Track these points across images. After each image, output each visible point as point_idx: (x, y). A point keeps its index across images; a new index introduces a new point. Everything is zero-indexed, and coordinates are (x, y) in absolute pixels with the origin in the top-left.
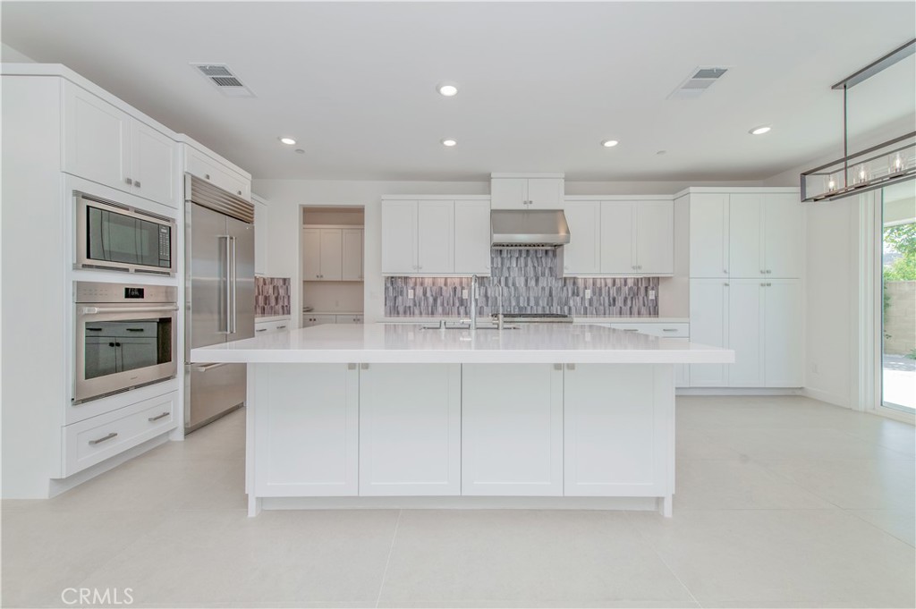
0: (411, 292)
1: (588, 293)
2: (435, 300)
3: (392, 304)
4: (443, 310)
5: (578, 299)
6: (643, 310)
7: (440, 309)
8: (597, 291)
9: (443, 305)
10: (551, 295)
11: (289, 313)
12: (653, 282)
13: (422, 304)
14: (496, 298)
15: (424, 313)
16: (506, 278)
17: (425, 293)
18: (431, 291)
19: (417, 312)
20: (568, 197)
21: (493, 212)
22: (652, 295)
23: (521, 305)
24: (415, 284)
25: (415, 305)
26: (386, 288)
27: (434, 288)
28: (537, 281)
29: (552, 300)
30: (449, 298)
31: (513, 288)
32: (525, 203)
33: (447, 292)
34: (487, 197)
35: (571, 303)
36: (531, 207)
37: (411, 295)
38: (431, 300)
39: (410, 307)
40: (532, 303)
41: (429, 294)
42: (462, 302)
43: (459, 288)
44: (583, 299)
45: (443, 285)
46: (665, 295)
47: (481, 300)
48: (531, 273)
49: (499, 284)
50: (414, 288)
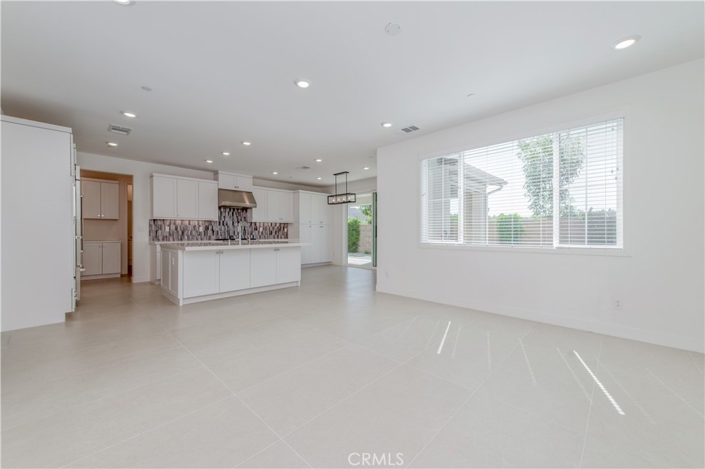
1: (261, 229)
2: (183, 233)
3: (154, 234)
4: (188, 237)
5: (257, 232)
6: (283, 236)
7: (186, 237)
8: (265, 229)
9: (187, 235)
10: (245, 230)
12: (286, 225)
13: (175, 234)
14: (218, 231)
15: (176, 239)
17: (176, 229)
19: (171, 239)
20: (254, 187)
21: (219, 189)
22: (286, 229)
24: (170, 223)
25: (170, 235)
26: (150, 225)
27: (182, 226)
28: (238, 223)
30: (191, 231)
31: (226, 226)
32: (235, 187)
33: (190, 228)
34: (216, 182)
35: (254, 234)
36: (237, 189)
37: (167, 229)
38: (180, 232)
39: (166, 236)
41: (179, 229)
42: (199, 233)
43: (197, 227)
44: (259, 232)
45: (187, 224)
46: (290, 230)
47: (210, 232)
48: (236, 220)
49: (220, 225)
50: (169, 226)
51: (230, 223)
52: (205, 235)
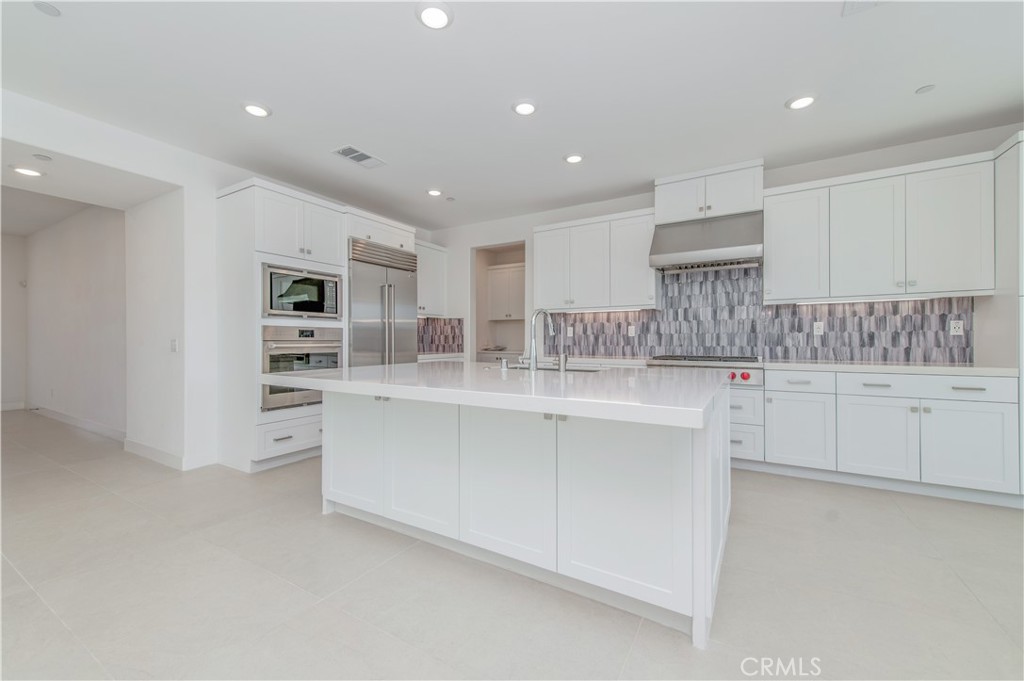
0: (570, 330)
1: (819, 328)
2: (596, 339)
3: (551, 344)
4: (606, 350)
5: (801, 336)
7: (602, 349)
8: (837, 324)
9: (605, 343)
10: (753, 329)
11: (462, 351)
12: (959, 307)
13: (582, 344)
14: (672, 336)
15: (584, 353)
16: (686, 310)
17: (585, 331)
18: (592, 328)
19: (576, 351)
20: (769, 191)
21: (655, 228)
22: (956, 328)
23: (708, 344)
24: (575, 321)
25: (575, 344)
26: (546, 325)
27: (595, 325)
28: (731, 312)
29: (756, 338)
30: (612, 336)
31: (694, 323)
32: (701, 209)
33: (610, 329)
34: (649, 210)
35: (789, 342)
36: (710, 214)
37: (570, 333)
38: (592, 338)
39: (569, 346)
40: (724, 341)
41: (589, 332)
42: (628, 340)
43: (624, 325)
44: (809, 336)
45: (605, 322)
47: (652, 338)
48: (722, 301)
49: (676, 318)
50: (573, 325)
51: (706, 314)
52: (640, 344)
